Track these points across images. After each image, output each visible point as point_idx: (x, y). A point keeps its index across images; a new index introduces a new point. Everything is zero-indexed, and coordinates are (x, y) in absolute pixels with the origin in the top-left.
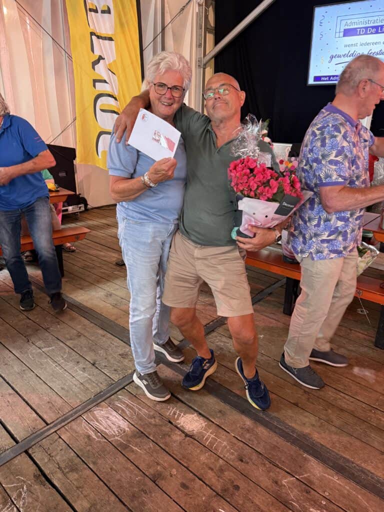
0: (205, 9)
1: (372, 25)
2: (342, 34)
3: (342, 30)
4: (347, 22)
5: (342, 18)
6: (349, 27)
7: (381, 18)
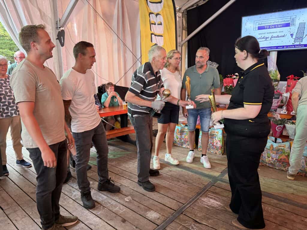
0: (182, 19)
1: (272, 24)
2: (257, 29)
3: (257, 27)
4: (259, 24)
5: (257, 21)
6: (260, 26)
7: (277, 21)
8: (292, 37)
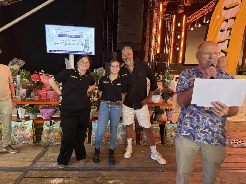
1: (68, 34)
3: (58, 34)
5: (57, 30)
7: (71, 33)
8: (82, 46)
